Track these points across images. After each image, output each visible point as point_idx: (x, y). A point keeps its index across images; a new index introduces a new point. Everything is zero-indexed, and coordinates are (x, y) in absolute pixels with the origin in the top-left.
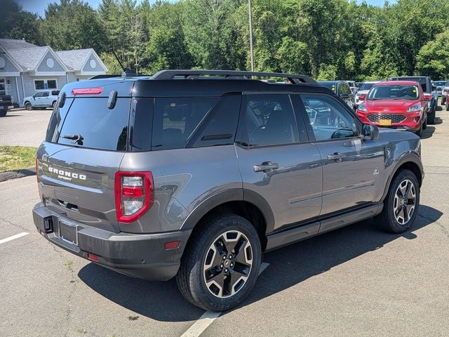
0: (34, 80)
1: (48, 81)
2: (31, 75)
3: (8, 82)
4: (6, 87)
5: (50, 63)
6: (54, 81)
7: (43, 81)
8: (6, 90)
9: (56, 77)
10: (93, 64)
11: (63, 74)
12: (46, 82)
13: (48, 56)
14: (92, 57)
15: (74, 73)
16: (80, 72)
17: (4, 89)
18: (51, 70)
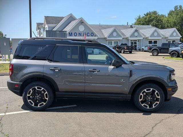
0: (148, 41)
1: (154, 41)
2: (147, 39)
3: (138, 41)
4: (137, 43)
5: (156, 34)
6: (157, 41)
7: (152, 41)
8: (137, 44)
9: (157, 39)
10: (175, 34)
11: (161, 38)
12: (153, 41)
13: (155, 31)
14: (174, 31)
15: (166, 38)
16: (168, 37)
17: (136, 44)
18: (156, 37)
